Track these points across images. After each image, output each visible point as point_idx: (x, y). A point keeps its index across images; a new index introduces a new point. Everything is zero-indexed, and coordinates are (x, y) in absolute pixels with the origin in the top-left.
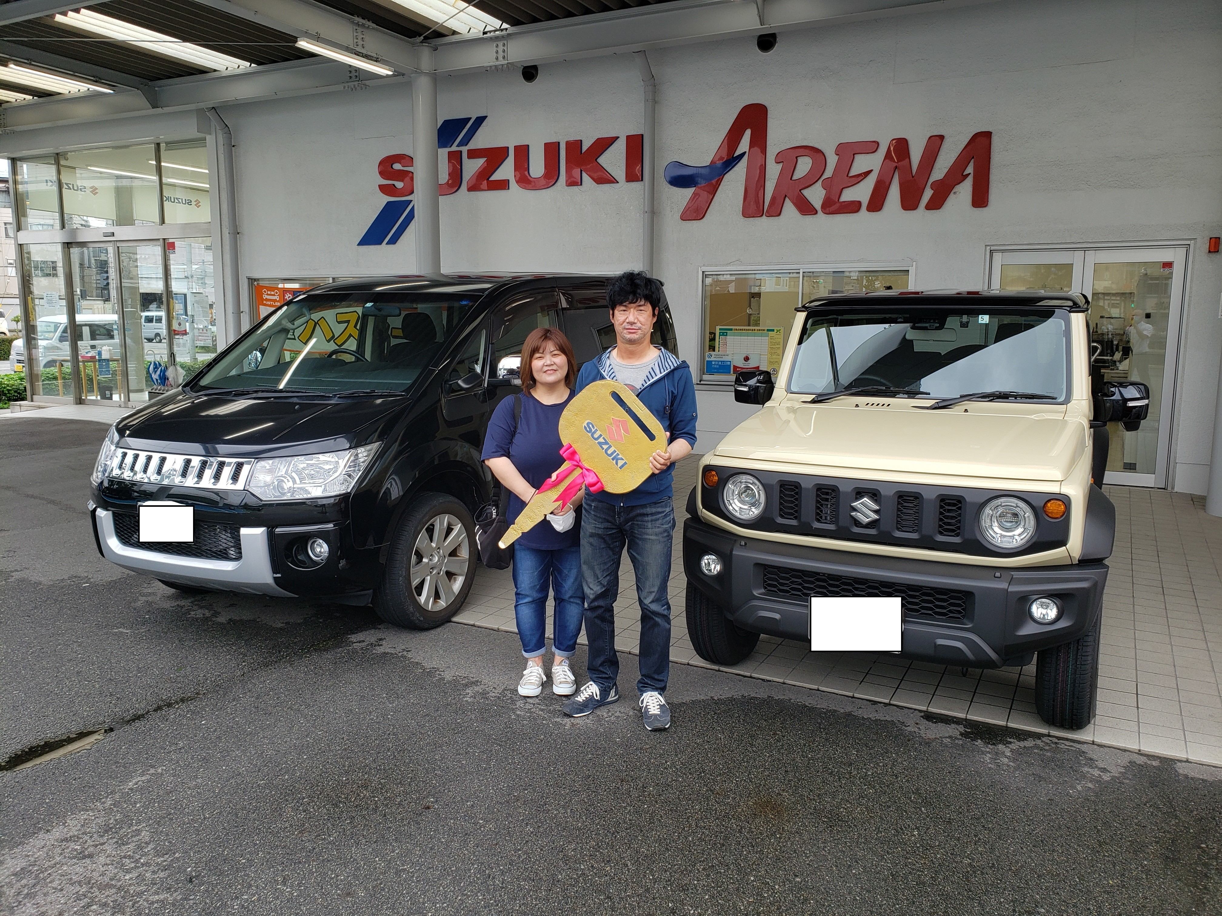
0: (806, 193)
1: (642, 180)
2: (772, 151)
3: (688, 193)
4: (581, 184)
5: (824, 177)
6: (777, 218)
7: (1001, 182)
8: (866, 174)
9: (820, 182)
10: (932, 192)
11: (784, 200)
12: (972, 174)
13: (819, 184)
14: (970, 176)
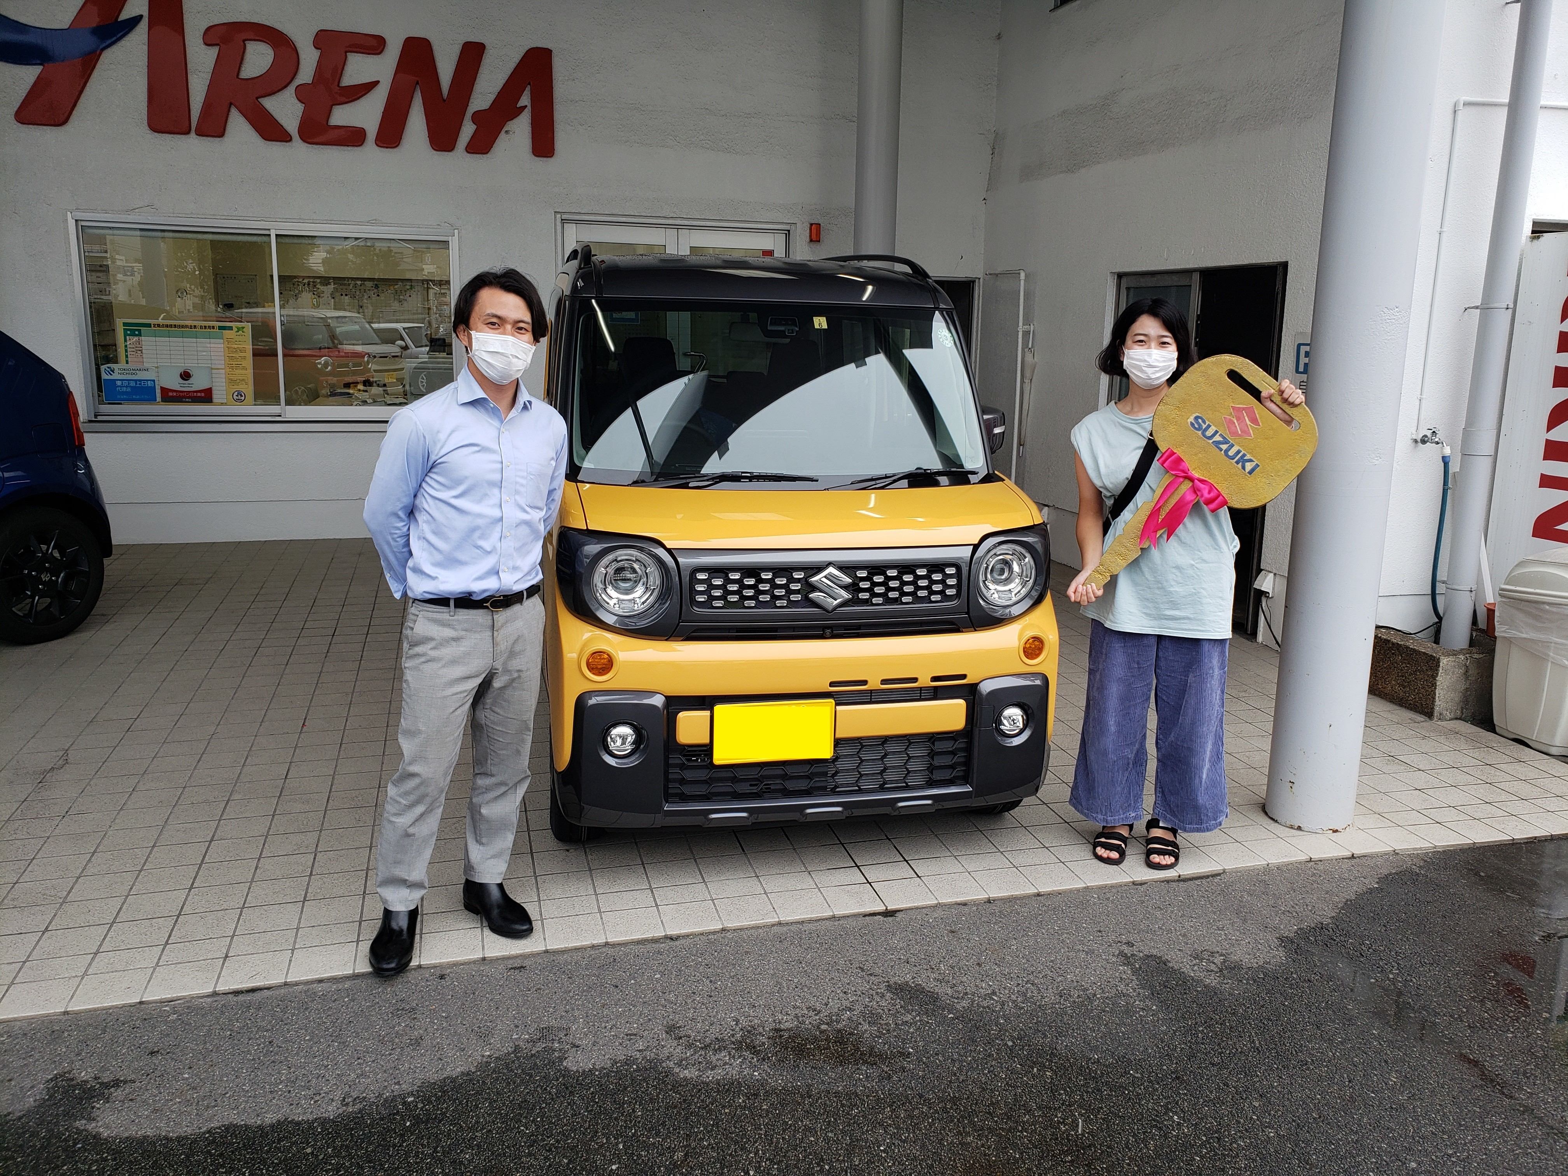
0: (270, 104)
2: (195, 21)
3: (27, 74)
5: (298, 81)
6: (219, 139)
7: (569, 124)
8: (370, 87)
9: (291, 89)
10: (474, 127)
11: (229, 111)
12: (529, 107)
13: (290, 91)
14: (526, 110)
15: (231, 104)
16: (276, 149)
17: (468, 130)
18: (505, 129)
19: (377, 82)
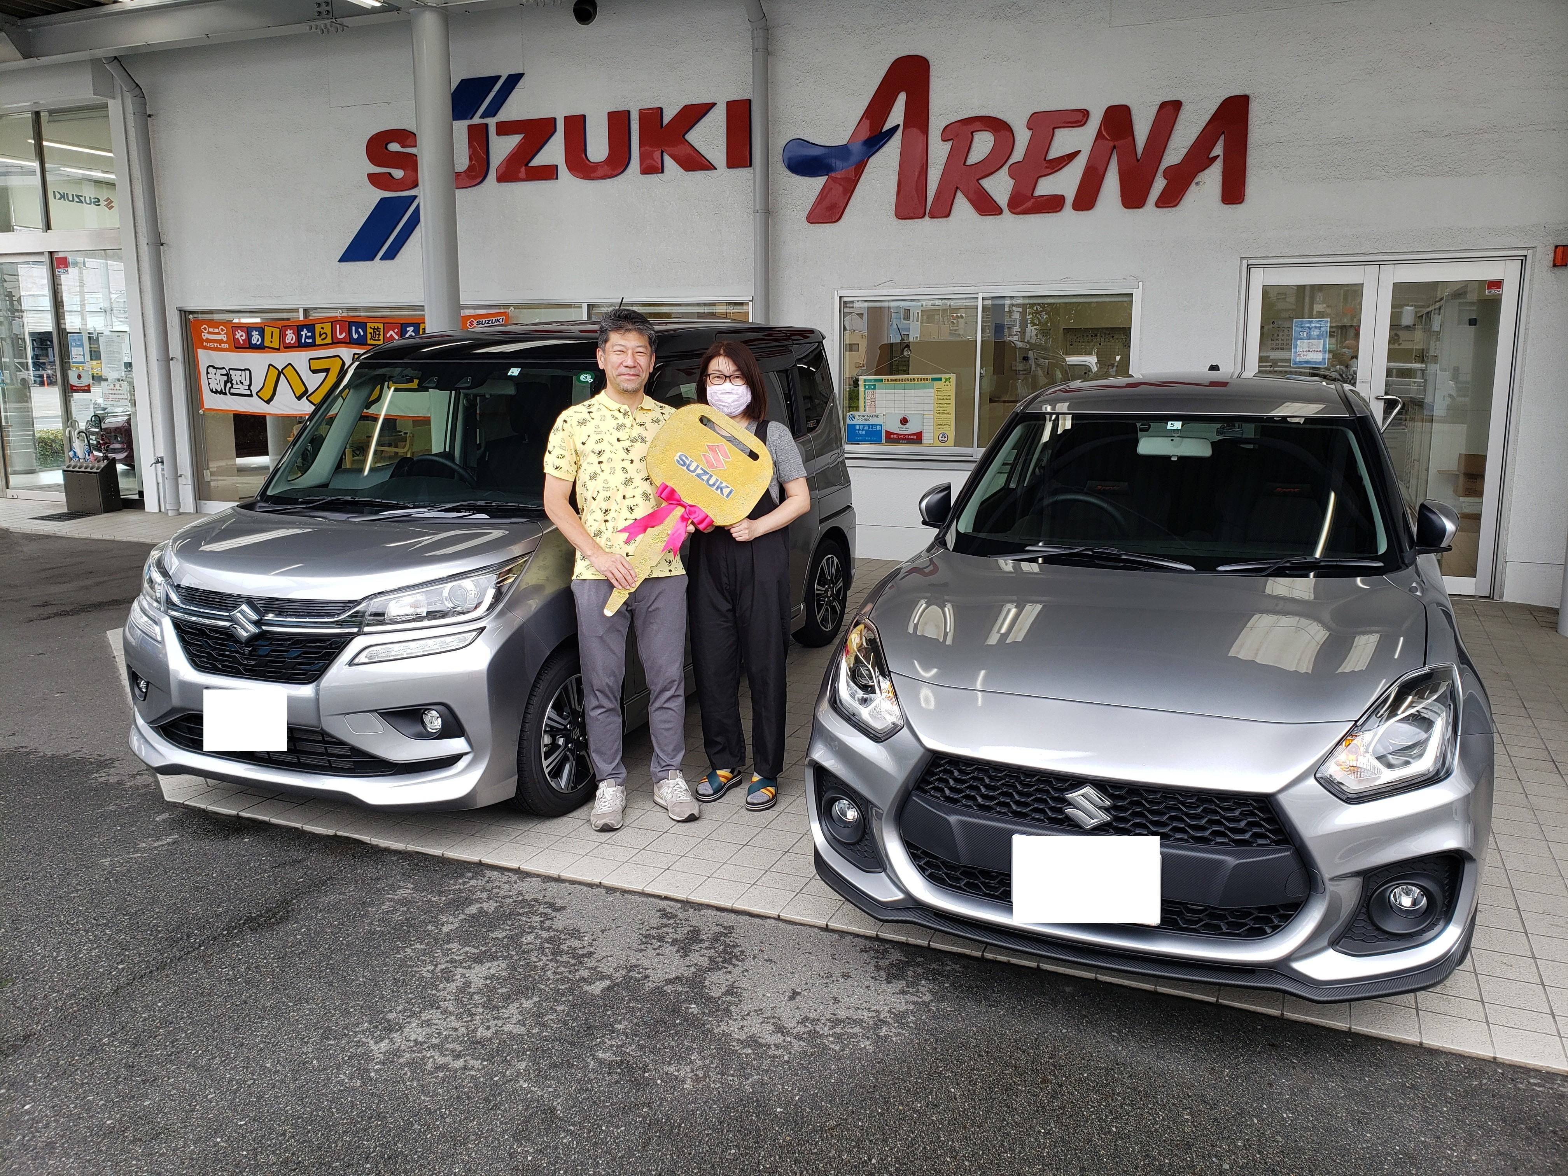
0: (986, 183)
1: (750, 166)
2: (937, 122)
3: (817, 183)
4: (663, 172)
5: (1012, 161)
6: (945, 219)
7: (1262, 168)
8: (1071, 157)
9: (1006, 168)
10: (1165, 182)
11: (955, 194)
12: (1222, 157)
13: (1004, 171)
14: (1219, 160)
15: (957, 188)
16: (989, 222)
17: (1159, 185)
18: (1196, 180)
19: (1080, 151)
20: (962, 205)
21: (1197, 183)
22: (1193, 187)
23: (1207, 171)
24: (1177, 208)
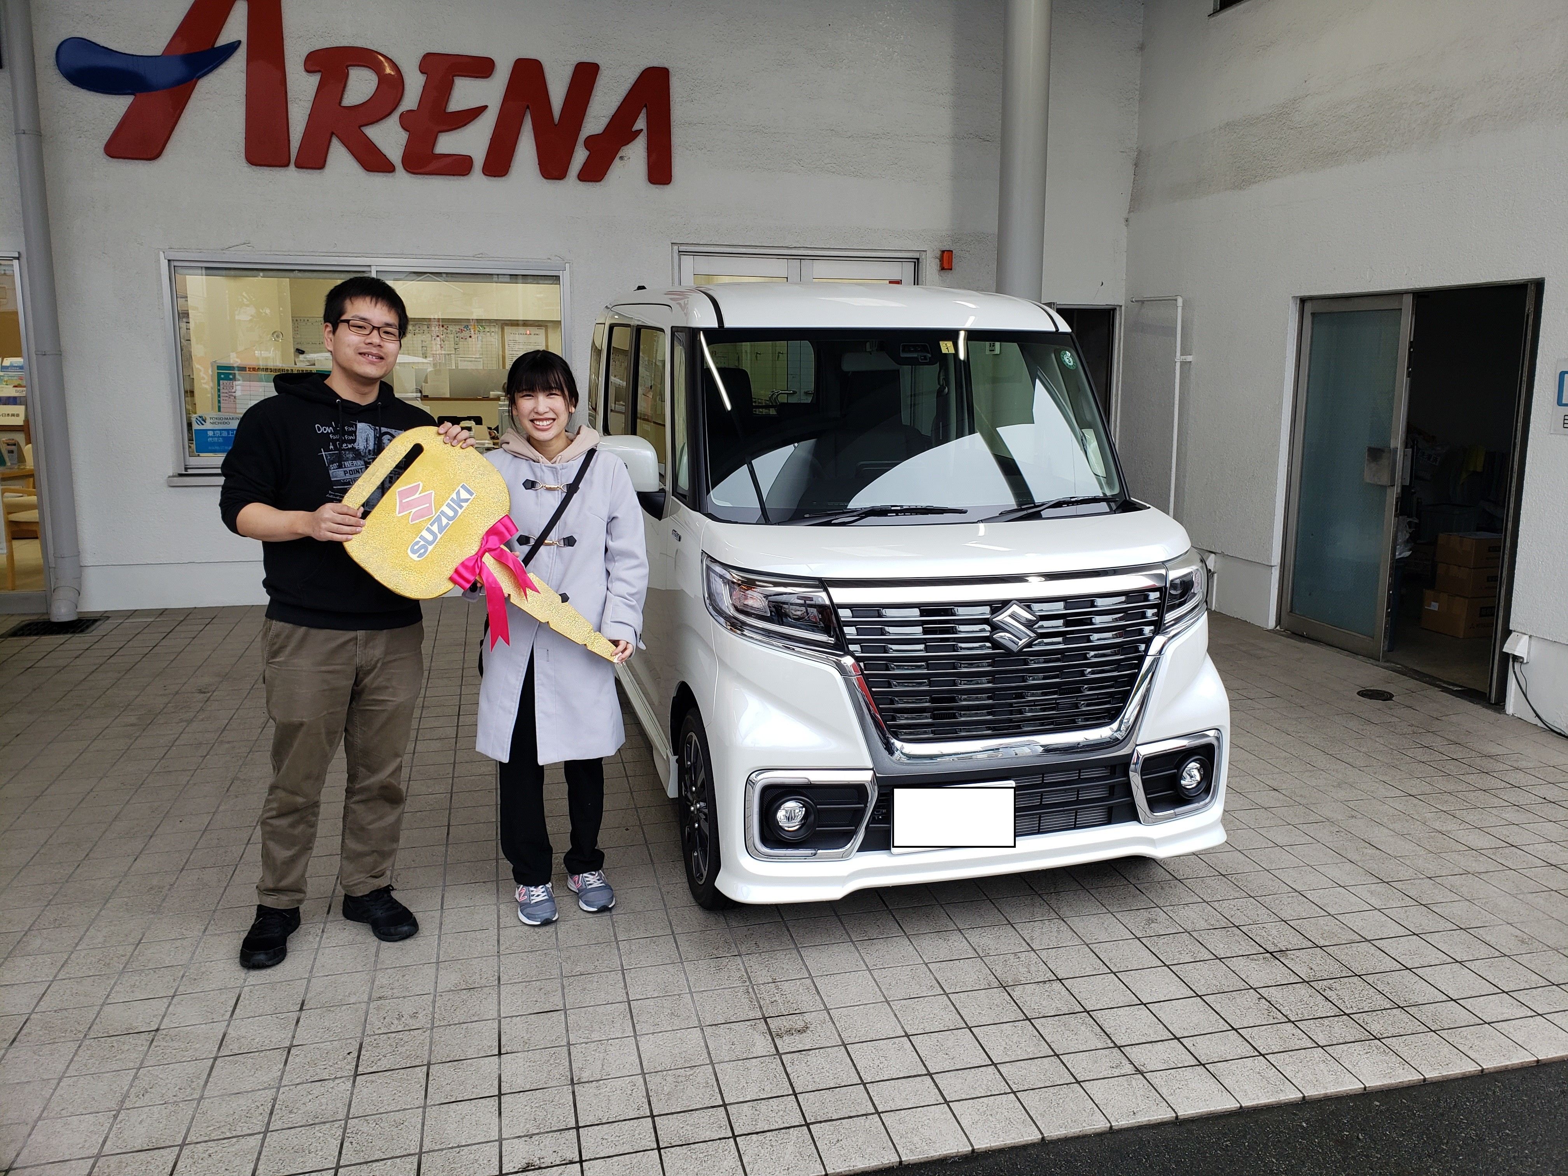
0: (372, 132)
2: (295, 48)
3: (118, 104)
5: (403, 107)
6: (319, 171)
7: (687, 149)
8: (476, 112)
9: (396, 116)
10: (587, 153)
11: (330, 141)
12: (645, 131)
13: (394, 120)
14: (642, 134)
15: (333, 133)
16: (379, 180)
17: (580, 156)
18: (619, 154)
19: (486, 107)
20: (338, 154)
21: (621, 158)
22: (617, 161)
23: (630, 146)
24: (601, 183)
